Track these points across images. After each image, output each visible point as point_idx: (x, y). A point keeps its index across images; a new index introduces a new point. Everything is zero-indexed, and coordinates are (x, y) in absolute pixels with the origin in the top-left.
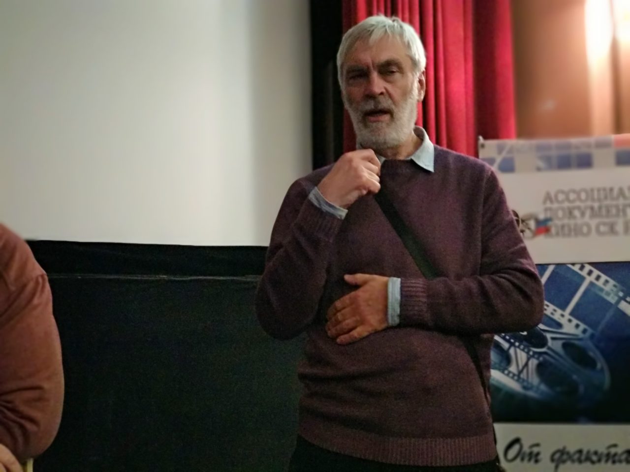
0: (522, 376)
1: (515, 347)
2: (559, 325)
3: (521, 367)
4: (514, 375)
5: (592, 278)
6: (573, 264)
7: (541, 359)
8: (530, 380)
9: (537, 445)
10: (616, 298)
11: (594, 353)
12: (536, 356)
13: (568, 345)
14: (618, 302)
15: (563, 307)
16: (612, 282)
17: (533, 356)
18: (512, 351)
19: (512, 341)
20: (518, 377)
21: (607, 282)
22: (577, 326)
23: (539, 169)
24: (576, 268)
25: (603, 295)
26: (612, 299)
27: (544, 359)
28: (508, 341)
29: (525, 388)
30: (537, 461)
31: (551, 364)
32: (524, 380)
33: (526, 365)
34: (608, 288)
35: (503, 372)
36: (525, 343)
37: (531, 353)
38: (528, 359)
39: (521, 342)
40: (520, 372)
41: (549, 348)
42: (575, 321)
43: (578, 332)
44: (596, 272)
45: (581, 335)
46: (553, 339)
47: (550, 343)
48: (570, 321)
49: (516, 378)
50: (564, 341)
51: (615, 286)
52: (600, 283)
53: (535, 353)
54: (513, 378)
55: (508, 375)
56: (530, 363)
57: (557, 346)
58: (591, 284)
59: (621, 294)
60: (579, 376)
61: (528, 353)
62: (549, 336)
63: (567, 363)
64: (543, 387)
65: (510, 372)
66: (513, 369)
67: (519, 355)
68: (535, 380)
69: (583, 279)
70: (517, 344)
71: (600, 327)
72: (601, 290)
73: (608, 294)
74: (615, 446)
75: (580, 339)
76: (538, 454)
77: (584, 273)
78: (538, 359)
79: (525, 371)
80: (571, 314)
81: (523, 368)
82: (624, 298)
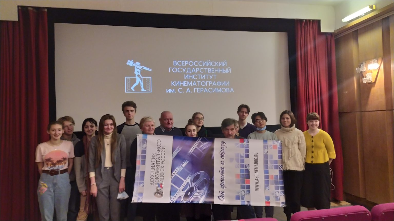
0: (201, 194)
1: (193, 196)
2: (188, 183)
3: (199, 195)
4: (201, 196)
5: (176, 173)
6: (171, 178)
7: (197, 189)
8: (202, 192)
9: (220, 192)
10: (181, 167)
11: (196, 174)
12: (196, 190)
13: (194, 181)
14: (182, 167)
15: (183, 182)
16: (177, 168)
17: (196, 191)
18: (194, 197)
19: (192, 196)
20: (202, 195)
21: (177, 169)
22: (188, 178)
23: (143, 186)
24: (173, 177)
25: (180, 171)
26: (182, 169)
27: (197, 188)
28: (192, 197)
29: (204, 194)
30: (224, 193)
31: (198, 186)
32: (202, 194)
33: (198, 193)
34: (179, 170)
35: (200, 199)
36: (192, 193)
37: (195, 191)
38: (197, 192)
39: (192, 194)
40: (200, 195)
41: (194, 186)
42: (187, 179)
43: (190, 178)
44: (174, 172)
45: (191, 177)
46: (191, 185)
47: (192, 186)
48: (187, 180)
49: (202, 196)
50: (192, 183)
51: (178, 168)
52: (177, 171)
53: (195, 190)
54: (202, 197)
55: (201, 198)
56: (198, 192)
57: (193, 184)
58: (177, 173)
59: (180, 166)
60: (202, 179)
61: (195, 192)
62: (191, 186)
63: (198, 182)
64: (204, 189)
65: (200, 198)
66: (199, 197)
67: (196, 194)
68: (202, 191)
69: (175, 176)
70: (192, 195)
71: (189, 172)
72: (179, 171)
73: (180, 170)
74: (220, 171)
75: (192, 178)
76: (222, 192)
77: (174, 175)
78: (197, 190)
79: (200, 193)
80: (185, 179)
81: (199, 194)
82: (182, 166)
